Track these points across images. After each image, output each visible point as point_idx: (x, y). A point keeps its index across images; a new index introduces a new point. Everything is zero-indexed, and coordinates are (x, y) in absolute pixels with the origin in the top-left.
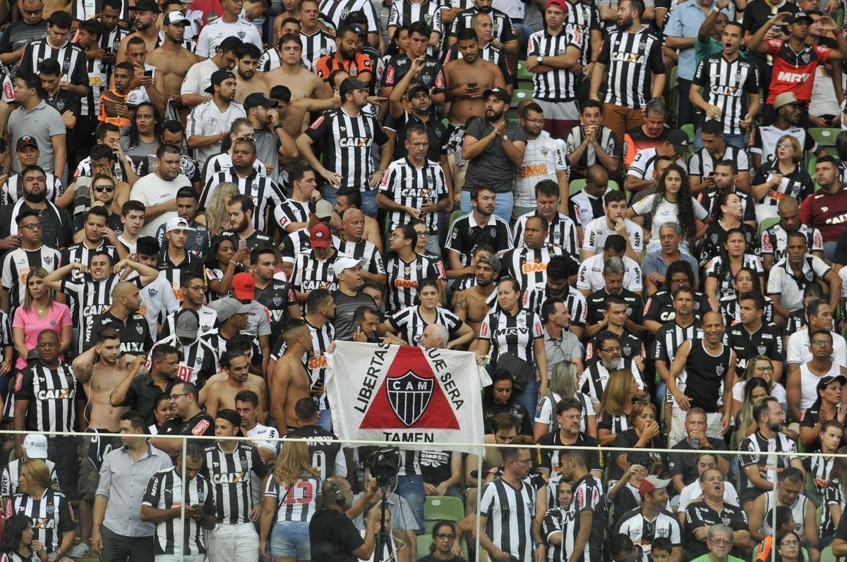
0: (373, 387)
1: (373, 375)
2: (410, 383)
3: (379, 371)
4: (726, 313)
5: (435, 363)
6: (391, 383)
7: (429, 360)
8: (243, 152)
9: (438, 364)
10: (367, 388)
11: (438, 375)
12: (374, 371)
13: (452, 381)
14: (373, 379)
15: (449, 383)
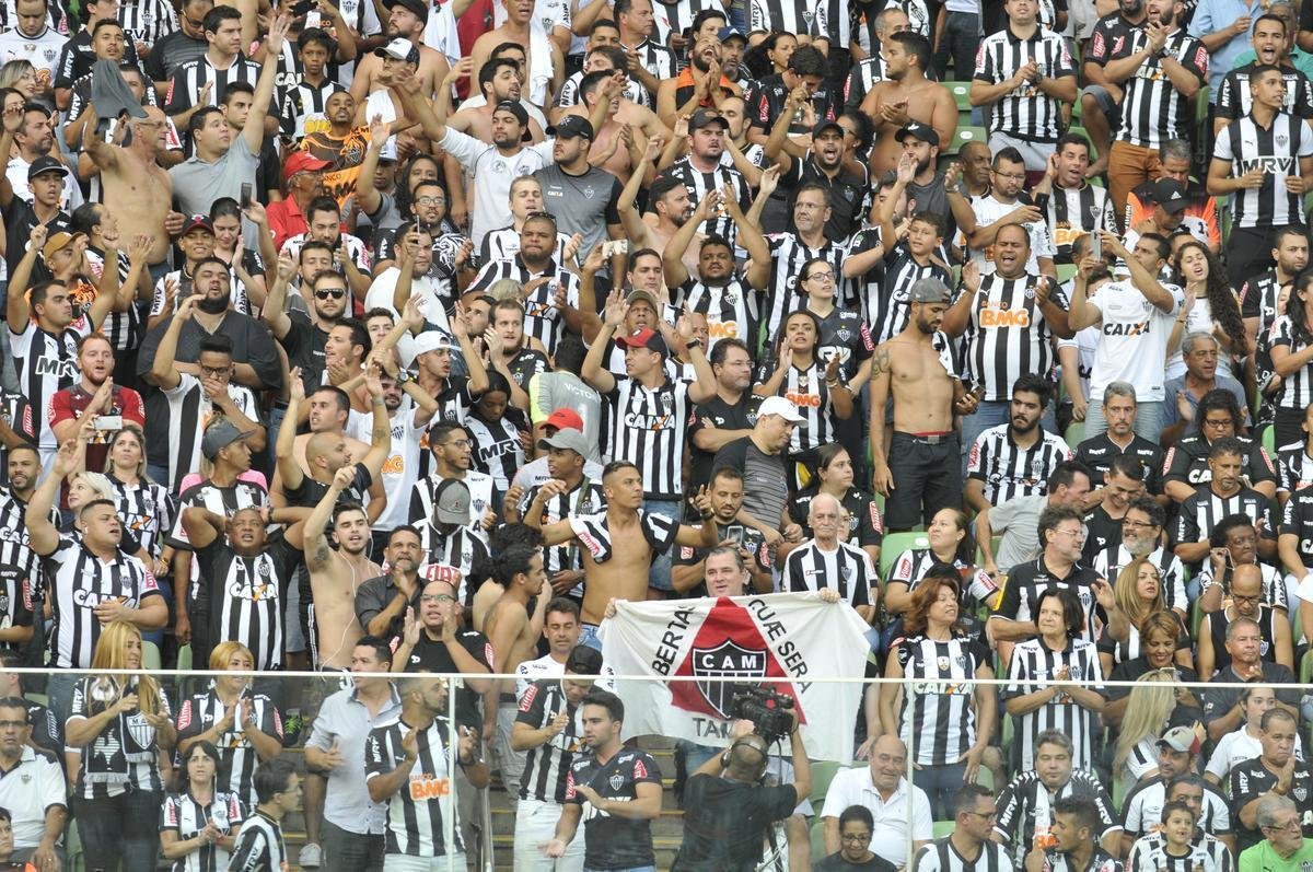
0: (671, 661)
1: (670, 644)
2: (728, 658)
3: (681, 638)
4: (1288, 468)
5: (768, 629)
6: (699, 657)
7: (758, 623)
8: (540, 234)
9: (772, 630)
10: (662, 662)
11: (773, 646)
12: (674, 639)
13: (797, 654)
14: (671, 650)
15: (792, 657)
